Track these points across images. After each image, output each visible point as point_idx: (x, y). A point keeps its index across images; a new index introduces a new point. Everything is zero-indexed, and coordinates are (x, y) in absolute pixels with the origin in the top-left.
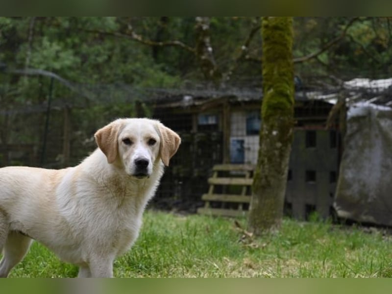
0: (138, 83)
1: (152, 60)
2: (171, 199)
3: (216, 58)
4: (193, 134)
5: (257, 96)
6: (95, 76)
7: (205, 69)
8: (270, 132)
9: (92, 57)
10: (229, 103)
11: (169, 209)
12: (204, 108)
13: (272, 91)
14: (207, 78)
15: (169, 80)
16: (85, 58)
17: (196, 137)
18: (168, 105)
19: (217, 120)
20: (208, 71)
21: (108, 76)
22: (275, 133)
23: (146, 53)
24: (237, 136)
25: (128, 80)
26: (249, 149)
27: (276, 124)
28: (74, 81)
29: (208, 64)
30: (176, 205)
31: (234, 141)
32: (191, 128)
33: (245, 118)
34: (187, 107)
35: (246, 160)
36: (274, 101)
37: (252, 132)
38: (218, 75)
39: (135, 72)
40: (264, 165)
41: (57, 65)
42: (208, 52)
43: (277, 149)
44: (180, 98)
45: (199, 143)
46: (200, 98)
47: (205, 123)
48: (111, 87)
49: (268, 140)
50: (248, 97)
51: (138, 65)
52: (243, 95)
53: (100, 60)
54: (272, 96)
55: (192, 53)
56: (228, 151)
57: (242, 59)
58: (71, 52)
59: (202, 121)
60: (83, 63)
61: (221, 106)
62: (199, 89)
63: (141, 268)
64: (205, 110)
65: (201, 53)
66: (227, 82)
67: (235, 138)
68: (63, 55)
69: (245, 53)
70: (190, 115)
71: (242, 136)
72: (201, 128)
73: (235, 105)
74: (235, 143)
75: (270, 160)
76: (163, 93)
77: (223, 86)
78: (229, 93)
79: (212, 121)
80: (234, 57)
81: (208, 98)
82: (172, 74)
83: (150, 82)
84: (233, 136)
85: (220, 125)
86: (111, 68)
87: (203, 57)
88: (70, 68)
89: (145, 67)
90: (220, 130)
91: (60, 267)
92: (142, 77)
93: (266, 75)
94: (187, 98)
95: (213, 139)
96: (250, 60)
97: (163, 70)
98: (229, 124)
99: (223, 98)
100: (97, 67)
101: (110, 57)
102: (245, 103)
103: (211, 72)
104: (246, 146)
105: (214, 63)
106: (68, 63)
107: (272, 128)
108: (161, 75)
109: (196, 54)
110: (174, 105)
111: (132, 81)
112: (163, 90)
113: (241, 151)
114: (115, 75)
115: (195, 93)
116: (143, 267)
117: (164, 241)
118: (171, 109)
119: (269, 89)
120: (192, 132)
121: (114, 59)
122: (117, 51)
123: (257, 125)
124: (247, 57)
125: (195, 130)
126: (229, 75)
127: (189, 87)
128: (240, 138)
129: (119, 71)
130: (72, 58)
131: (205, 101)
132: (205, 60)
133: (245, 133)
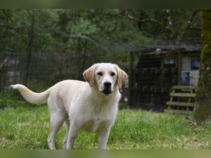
0: (131, 42)
1: (138, 29)
2: (149, 104)
3: (173, 28)
4: (162, 69)
5: (197, 48)
6: (108, 38)
7: (168, 34)
8: (206, 68)
9: (106, 28)
10: (181, 52)
11: (148, 110)
12: (167, 55)
13: (207, 45)
14: (169, 38)
15: (147, 40)
16: (102, 28)
17: (163, 71)
18: (148, 54)
19: (175, 61)
20: (170, 35)
21: (115, 38)
22: (208, 68)
23: (134, 26)
24: (186, 70)
25: (125, 40)
26: (192, 77)
27: (209, 64)
28: (97, 41)
29: (169, 31)
30: (152, 107)
31: (184, 73)
32: (160, 66)
33: (190, 60)
34: (158, 54)
35: (191, 83)
36: (208, 51)
37: (194, 68)
38: (175, 37)
39: (128, 36)
40: (202, 86)
41: (88, 32)
42: (169, 24)
43: (209, 77)
44: (154, 50)
45: (165, 74)
46: (165, 50)
47: (168, 63)
48: (117, 44)
49: (204, 72)
50: (192, 49)
51: (131, 32)
52: (189, 48)
53: (110, 29)
54: (207, 48)
55: (161, 25)
56: (181, 79)
57: (188, 28)
58: (95, 25)
59: (166, 62)
60: (101, 31)
61: (177, 54)
62: (165, 45)
63: (138, 140)
64: (168, 56)
65: (166, 25)
66: (180, 41)
67: (185, 72)
68: (90, 27)
69: (190, 25)
70: (160, 59)
71: (189, 70)
72: (166, 66)
73: (185, 53)
74: (184, 74)
75: (205, 83)
76: (145, 47)
77: (177, 43)
78: (182, 47)
79: (171, 62)
80: (183, 27)
81: (170, 49)
82: (149, 37)
83: (137, 41)
84: (184, 70)
85: (176, 64)
86: (116, 34)
87: (167, 28)
88: (94, 34)
89: (134, 33)
90: (176, 67)
91: (95, 139)
92: (133, 38)
93: (203, 37)
94: (158, 50)
95: (173, 72)
96: (193, 28)
97: (144, 34)
98: (181, 64)
99: (178, 49)
100: (109, 33)
101: (115, 28)
102: (191, 52)
103: (171, 36)
104: (190, 75)
105: (173, 30)
106: (93, 31)
107: (206, 66)
108: (143, 37)
109: (163, 26)
110: (151, 53)
111: (127, 40)
112: (145, 45)
113: (188, 78)
114: (118, 37)
115: (163, 47)
116: (139, 140)
117: (149, 126)
118: (149, 55)
119: (205, 44)
120: (161, 68)
121: (118, 29)
122: (119, 24)
123: (197, 64)
124: (191, 27)
125: (162, 67)
126: (181, 37)
127: (159, 43)
128: (187, 72)
129: (120, 36)
130: (95, 28)
131: (168, 51)
132: (168, 29)
133: (190, 68)
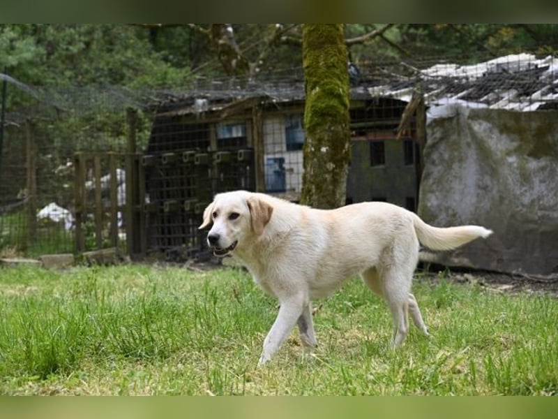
0: (131, 79)
1: (149, 45)
2: (184, 246)
3: (238, 42)
4: (212, 153)
5: (300, 96)
6: (68, 73)
7: (224, 58)
8: (318, 149)
9: (63, 46)
10: (260, 105)
11: (182, 261)
12: (224, 115)
13: (317, 89)
14: (227, 70)
15: (175, 74)
16: (52, 47)
17: (215, 156)
18: (174, 113)
19: (244, 130)
20: (229, 61)
21: (87, 72)
22: (324, 149)
23: (140, 37)
24: (274, 153)
25: (117, 77)
26: (291, 170)
27: (326, 138)
28: (38, 83)
29: (228, 51)
30: (192, 254)
31: (268, 159)
32: (208, 144)
33: (283, 127)
34: (201, 113)
35: (288, 187)
36: (321, 105)
37: (294, 146)
38: (243, 65)
39: (124, 64)
40: (311, 196)
41: (12, 60)
42: (228, 33)
43: (328, 172)
44: (190, 102)
45: (220, 164)
46: (219, 101)
47: (227, 136)
48: (91, 88)
49: (315, 160)
50: (287, 96)
51: (129, 54)
52: (279, 94)
53: (74, 49)
54: (319, 98)
55: (206, 36)
56: (262, 175)
57: (276, 42)
58: (31, 40)
59: (224, 134)
60: (49, 54)
61: (249, 110)
62: (217, 88)
63: (140, 356)
64: (226, 119)
65: (218, 35)
66: (256, 76)
67: (271, 156)
68: (18, 44)
69: (279, 33)
70: (206, 125)
71: (281, 152)
72: (222, 143)
73: (270, 109)
74: (271, 162)
75: (319, 188)
76: (166, 96)
77: (251, 81)
78: (260, 92)
79: (237, 133)
80: (268, 37)
81: (230, 100)
82: (178, 65)
83: (148, 79)
84: (268, 154)
85: (249, 139)
86: (91, 61)
87: (221, 42)
88: (31, 63)
89: (139, 56)
90: (249, 146)
92: (136, 71)
93: (308, 67)
94: (200, 102)
95: (240, 159)
96: (287, 42)
97: (166, 60)
98: (261, 136)
99: (250, 99)
100: (71, 59)
101: (88, 44)
102: (283, 104)
103: (234, 62)
104: (286, 166)
105: (237, 48)
106: (28, 56)
107: (320, 143)
108: (165, 66)
109: (211, 36)
110: (181, 112)
111: (122, 77)
112: (166, 92)
113: (281, 174)
114: (97, 69)
115: (211, 94)
116: (143, 354)
117: (174, 313)
118: (179, 118)
119: (313, 88)
120: (209, 149)
121: (94, 46)
122: (98, 34)
123: (301, 136)
124: (284, 38)
125: (213, 147)
126: (259, 66)
127: (202, 85)
128: (278, 156)
129: (102, 65)
130: (33, 48)
131: (227, 105)
132: (223, 45)
133: (284, 148)
